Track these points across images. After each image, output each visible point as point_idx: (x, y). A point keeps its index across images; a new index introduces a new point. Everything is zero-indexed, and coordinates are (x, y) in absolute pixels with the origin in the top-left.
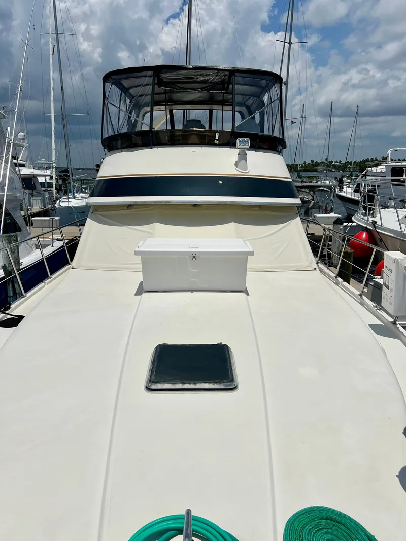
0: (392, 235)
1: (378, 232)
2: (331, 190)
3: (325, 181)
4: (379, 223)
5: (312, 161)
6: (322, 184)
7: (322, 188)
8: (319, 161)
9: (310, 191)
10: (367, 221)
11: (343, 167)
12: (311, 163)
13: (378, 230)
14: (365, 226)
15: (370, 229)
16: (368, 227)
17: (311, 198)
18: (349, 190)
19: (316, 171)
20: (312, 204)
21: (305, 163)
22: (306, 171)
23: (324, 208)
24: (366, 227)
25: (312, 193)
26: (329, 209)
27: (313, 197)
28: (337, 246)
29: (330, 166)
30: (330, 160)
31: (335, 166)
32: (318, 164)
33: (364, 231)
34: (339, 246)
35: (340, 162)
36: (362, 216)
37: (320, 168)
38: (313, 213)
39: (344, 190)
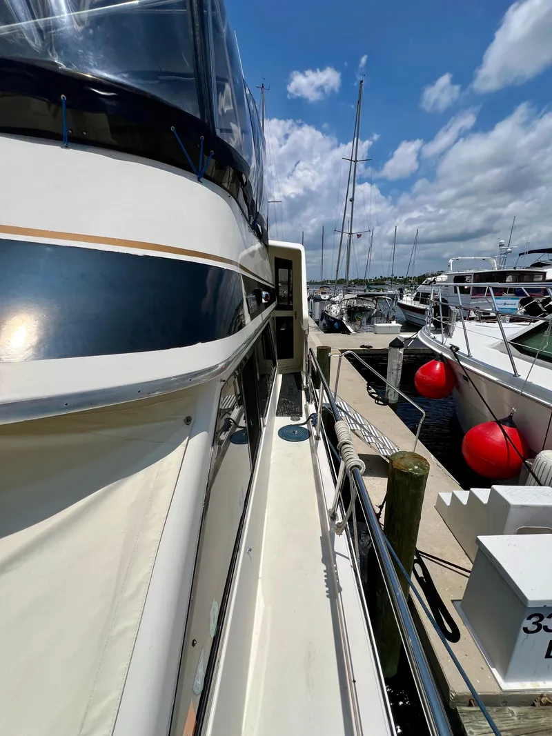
0: (495, 379)
1: (461, 365)
2: (393, 299)
4: (463, 350)
5: (381, 277)
6: (384, 293)
7: (384, 297)
8: (387, 277)
9: (373, 300)
10: (442, 344)
11: (405, 281)
13: (462, 363)
14: (440, 352)
15: (447, 359)
16: (444, 354)
17: (374, 306)
18: (409, 298)
19: (384, 284)
20: (374, 312)
22: (376, 284)
23: (386, 316)
24: (441, 355)
25: (375, 301)
26: (390, 317)
27: (376, 305)
28: (395, 377)
29: (394, 280)
30: (395, 276)
31: (399, 281)
32: (385, 279)
33: (437, 360)
34: (397, 378)
35: (403, 277)
36: (433, 335)
37: (387, 282)
38: (375, 321)
39: (405, 298)
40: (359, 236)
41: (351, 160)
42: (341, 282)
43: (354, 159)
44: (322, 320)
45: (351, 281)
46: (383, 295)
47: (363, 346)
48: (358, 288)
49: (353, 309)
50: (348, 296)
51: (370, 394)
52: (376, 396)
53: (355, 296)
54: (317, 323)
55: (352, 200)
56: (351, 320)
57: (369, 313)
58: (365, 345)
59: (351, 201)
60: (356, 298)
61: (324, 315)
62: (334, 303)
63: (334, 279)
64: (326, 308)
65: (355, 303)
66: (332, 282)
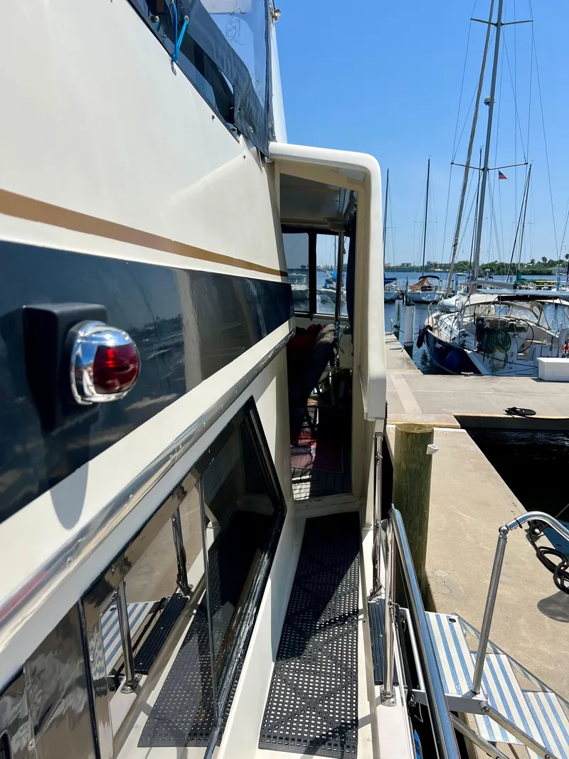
3: (564, 288)
5: (544, 259)
6: (558, 293)
7: (557, 301)
8: (555, 259)
9: (532, 306)
12: (542, 261)
19: (550, 273)
21: (532, 262)
22: (534, 273)
25: (536, 309)
27: (539, 319)
32: (552, 264)
37: (555, 270)
40: (501, 176)
41: (490, 23)
42: (461, 267)
43: (494, 20)
44: (419, 345)
45: (484, 267)
46: (556, 298)
47: (512, 411)
48: (497, 279)
49: (488, 325)
50: (476, 298)
51: (541, 554)
52: (556, 560)
53: (494, 298)
54: (409, 349)
55: (489, 103)
56: (485, 349)
57: (522, 335)
58: (519, 407)
59: (487, 103)
60: (494, 303)
61: (424, 335)
62: (446, 310)
63: (447, 261)
64: (429, 321)
65: (494, 314)
66: (445, 267)
